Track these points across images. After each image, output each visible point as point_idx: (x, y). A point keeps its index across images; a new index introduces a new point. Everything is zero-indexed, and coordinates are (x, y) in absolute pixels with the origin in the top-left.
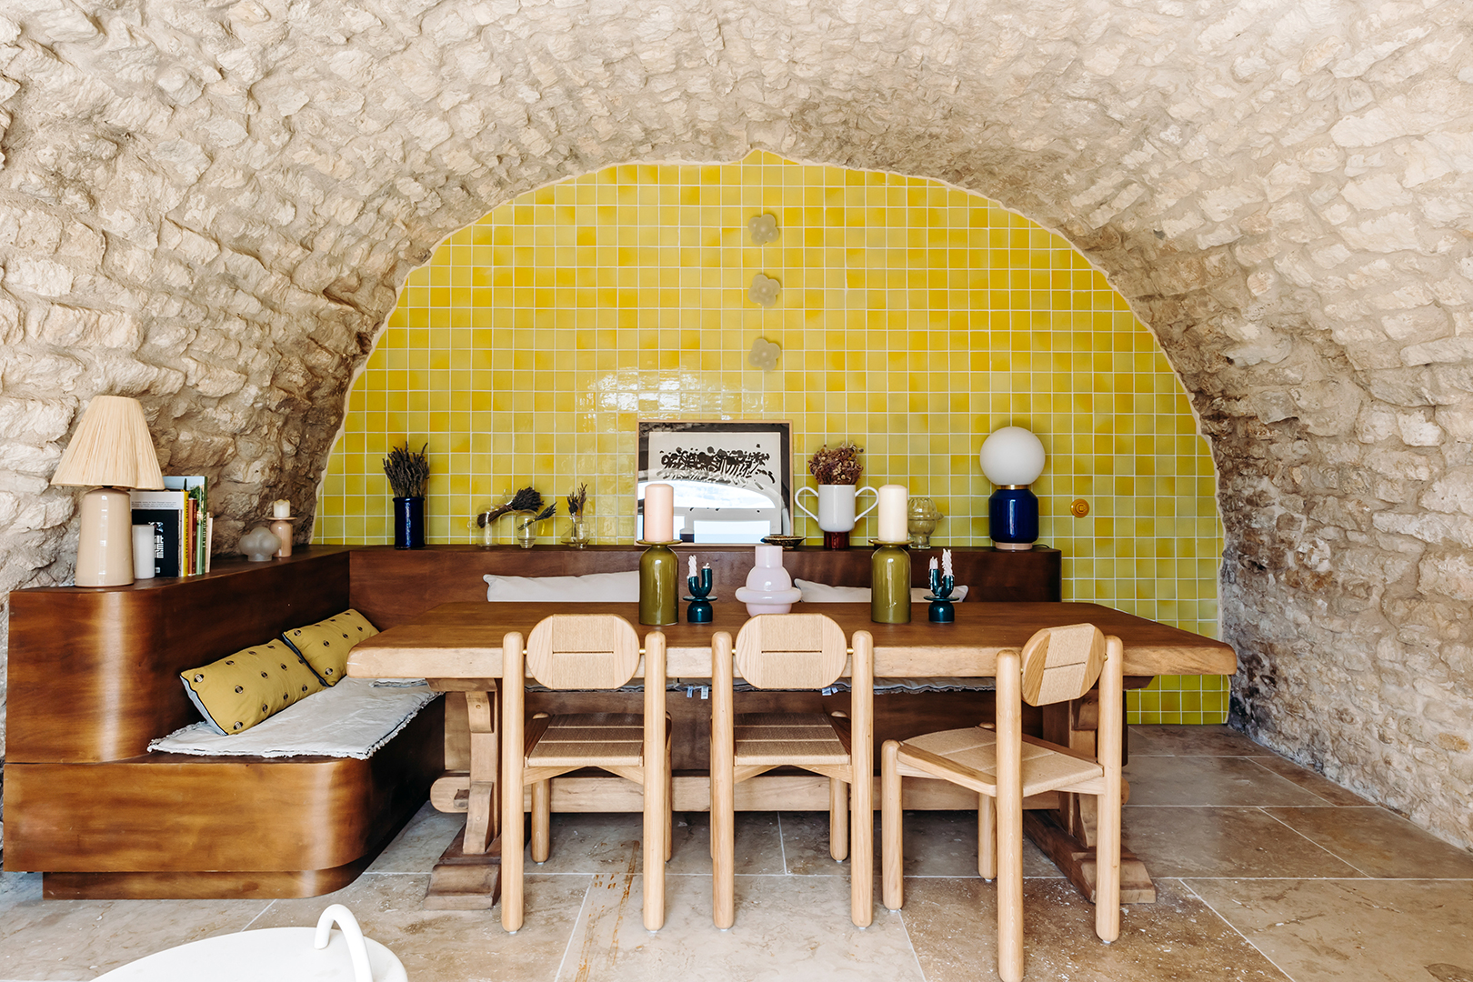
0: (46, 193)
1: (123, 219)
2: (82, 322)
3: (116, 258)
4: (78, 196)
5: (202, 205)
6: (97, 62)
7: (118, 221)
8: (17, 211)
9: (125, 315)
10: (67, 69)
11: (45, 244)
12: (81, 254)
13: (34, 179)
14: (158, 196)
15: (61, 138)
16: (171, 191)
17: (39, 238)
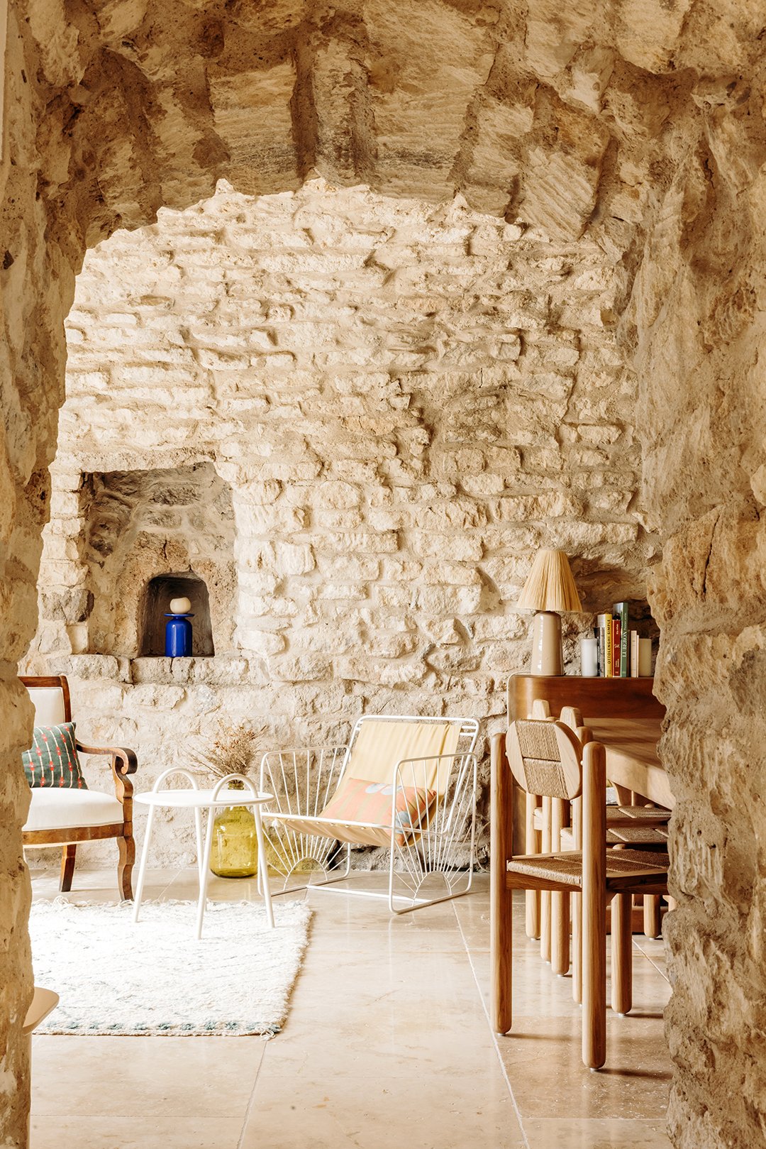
0: (461, 439)
1: (524, 435)
2: (522, 505)
3: (531, 460)
4: (486, 433)
5: (589, 405)
6: (443, 364)
7: (522, 438)
8: (452, 454)
9: (558, 493)
10: (432, 375)
11: (476, 466)
12: (504, 464)
13: (451, 434)
14: (545, 413)
15: (457, 408)
16: (555, 406)
17: (471, 464)
